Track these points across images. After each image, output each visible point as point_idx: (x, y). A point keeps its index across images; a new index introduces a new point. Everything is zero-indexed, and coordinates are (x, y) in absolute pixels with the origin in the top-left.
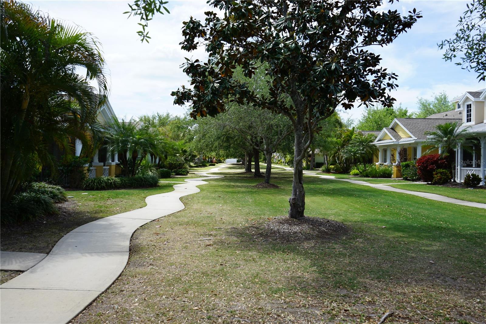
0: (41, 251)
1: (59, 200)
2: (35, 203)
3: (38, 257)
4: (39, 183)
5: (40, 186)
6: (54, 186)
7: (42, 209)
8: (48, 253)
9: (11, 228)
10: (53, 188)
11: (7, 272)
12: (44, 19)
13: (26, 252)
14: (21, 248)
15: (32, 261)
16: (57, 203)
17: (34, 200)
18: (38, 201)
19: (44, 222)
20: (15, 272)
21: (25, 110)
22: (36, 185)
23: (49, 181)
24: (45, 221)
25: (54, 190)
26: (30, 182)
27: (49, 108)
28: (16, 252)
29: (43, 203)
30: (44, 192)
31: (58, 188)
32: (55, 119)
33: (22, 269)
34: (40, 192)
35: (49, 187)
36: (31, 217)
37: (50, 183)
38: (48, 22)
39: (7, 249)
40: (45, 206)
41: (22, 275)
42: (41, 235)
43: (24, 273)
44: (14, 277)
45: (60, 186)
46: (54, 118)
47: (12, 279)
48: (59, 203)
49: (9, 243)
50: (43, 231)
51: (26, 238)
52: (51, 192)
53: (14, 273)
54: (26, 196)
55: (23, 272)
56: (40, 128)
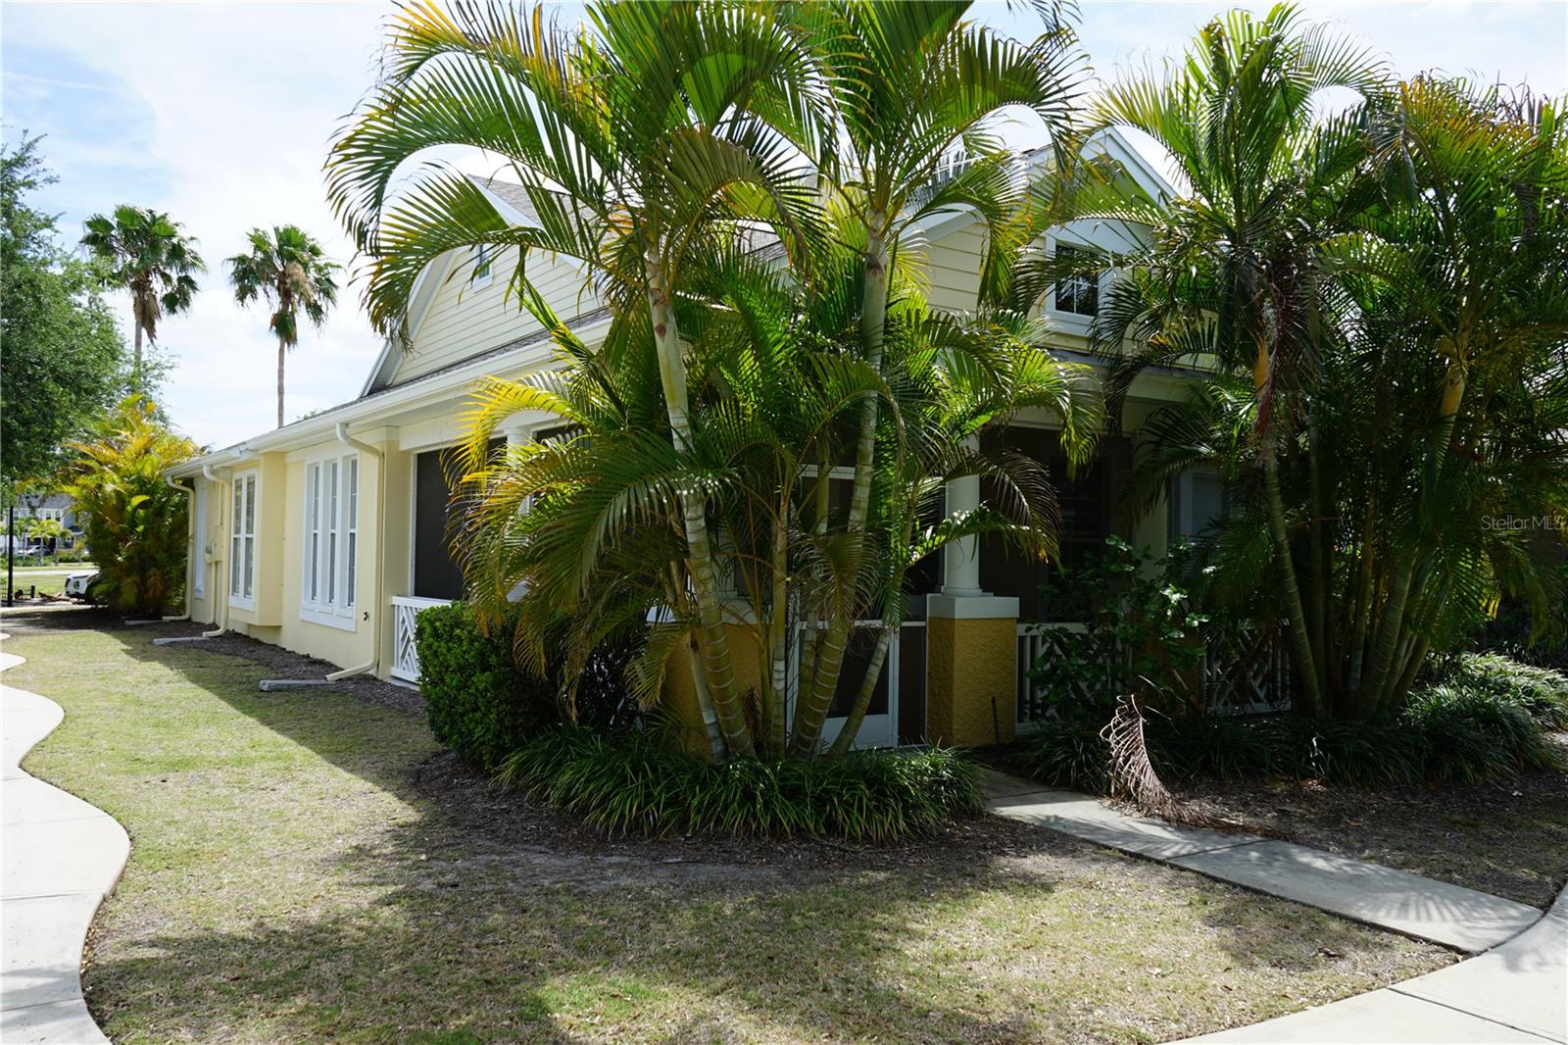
0: (1519, 893)
1: (1556, 721)
2: (1480, 725)
3: (1513, 913)
4: (1484, 655)
5: (1489, 668)
6: (1539, 671)
7: (1504, 746)
8: (1546, 908)
9: (1408, 797)
10: (1532, 677)
11: (1416, 942)
12: (1514, 107)
13: (1467, 887)
14: (1448, 871)
15: (1493, 924)
16: (1551, 729)
17: (1475, 714)
18: (1489, 718)
19: (1515, 794)
20: (1440, 948)
21: (1453, 419)
22: (1476, 663)
23: (1510, 650)
24: (1516, 789)
25: (1539, 686)
26: (1456, 651)
27: (1529, 403)
28: (1435, 879)
29: (1506, 727)
30: (1503, 688)
31: (1550, 677)
32: (1549, 437)
33: (1463, 945)
34: (1490, 689)
35: (1520, 674)
36: (1469, 768)
37: (1518, 658)
38: (1525, 115)
39: (1403, 864)
40: (1514, 738)
41: (1465, 965)
42: (1511, 837)
43: (1470, 960)
44: (1441, 967)
45: (1560, 672)
46: (1544, 436)
47: (1433, 970)
48: (1557, 732)
49: (1409, 846)
50: (1516, 824)
51: (1459, 838)
52: (1529, 692)
53: (1437, 951)
54: (1446, 698)
55: (1467, 954)
56: (1498, 474)
